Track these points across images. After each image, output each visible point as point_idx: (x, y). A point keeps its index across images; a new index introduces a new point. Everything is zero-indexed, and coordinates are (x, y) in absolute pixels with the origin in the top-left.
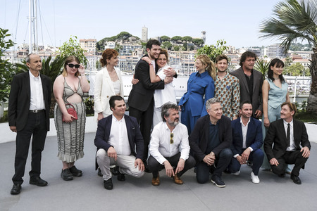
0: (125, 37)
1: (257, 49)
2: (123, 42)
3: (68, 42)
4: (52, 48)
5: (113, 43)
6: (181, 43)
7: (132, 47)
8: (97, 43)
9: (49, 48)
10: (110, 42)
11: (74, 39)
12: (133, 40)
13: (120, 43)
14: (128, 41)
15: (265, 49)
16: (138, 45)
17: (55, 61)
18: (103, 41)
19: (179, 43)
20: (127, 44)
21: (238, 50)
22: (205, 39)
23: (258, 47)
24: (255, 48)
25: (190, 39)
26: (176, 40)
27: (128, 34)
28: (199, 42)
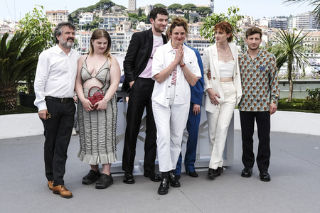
0: (105, 6)
1: (283, 20)
2: (104, 14)
3: (31, 14)
4: (9, 23)
5: (90, 15)
6: (182, 13)
7: (116, 19)
8: (70, 16)
9: (6, 24)
10: (86, 14)
11: (39, 9)
12: (117, 10)
13: (100, 15)
14: (111, 12)
15: (294, 20)
16: (123, 16)
17: (14, 38)
18: (77, 12)
19: (178, 13)
20: (108, 16)
21: (258, 21)
22: (213, 7)
23: (284, 17)
24: (280, 17)
25: (193, 7)
26: (175, 9)
27: (111, 2)
28: (205, 11)
